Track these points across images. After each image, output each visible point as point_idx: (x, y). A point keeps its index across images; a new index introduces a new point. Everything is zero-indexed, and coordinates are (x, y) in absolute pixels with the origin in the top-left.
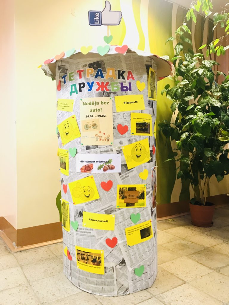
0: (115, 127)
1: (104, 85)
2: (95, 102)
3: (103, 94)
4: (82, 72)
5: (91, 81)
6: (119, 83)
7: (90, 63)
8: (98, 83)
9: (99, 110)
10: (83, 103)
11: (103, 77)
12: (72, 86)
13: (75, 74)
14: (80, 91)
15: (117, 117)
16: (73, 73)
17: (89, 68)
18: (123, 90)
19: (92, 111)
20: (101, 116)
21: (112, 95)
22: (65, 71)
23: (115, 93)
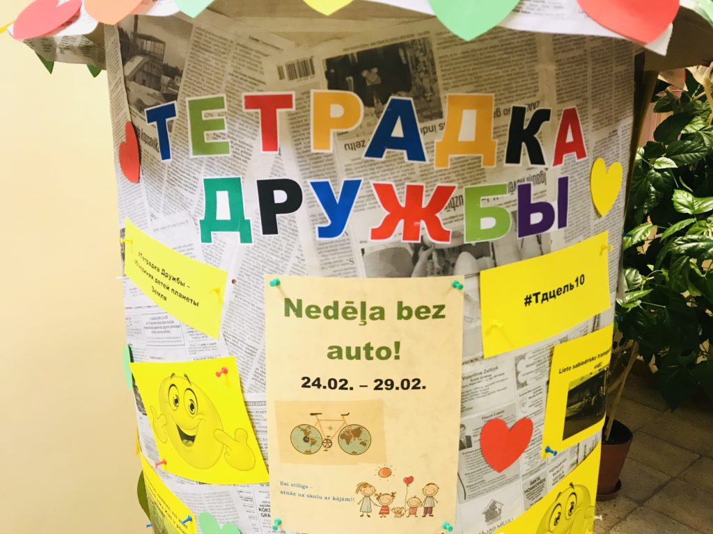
0: (469, 438)
1: (425, 202)
2: (363, 304)
3: (415, 259)
4: (280, 112)
5: (343, 178)
6: (511, 191)
7: (336, 50)
8: (385, 193)
9: (385, 353)
10: (288, 302)
11: (416, 153)
12: (212, 187)
13: (234, 112)
14: (270, 227)
15: (484, 383)
16: (218, 103)
17: (330, 87)
18: (525, 228)
19: (340, 357)
20: (397, 384)
21: (465, 262)
22: (166, 79)
23: (482, 251)
